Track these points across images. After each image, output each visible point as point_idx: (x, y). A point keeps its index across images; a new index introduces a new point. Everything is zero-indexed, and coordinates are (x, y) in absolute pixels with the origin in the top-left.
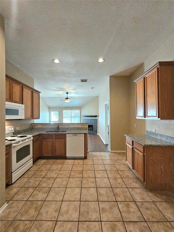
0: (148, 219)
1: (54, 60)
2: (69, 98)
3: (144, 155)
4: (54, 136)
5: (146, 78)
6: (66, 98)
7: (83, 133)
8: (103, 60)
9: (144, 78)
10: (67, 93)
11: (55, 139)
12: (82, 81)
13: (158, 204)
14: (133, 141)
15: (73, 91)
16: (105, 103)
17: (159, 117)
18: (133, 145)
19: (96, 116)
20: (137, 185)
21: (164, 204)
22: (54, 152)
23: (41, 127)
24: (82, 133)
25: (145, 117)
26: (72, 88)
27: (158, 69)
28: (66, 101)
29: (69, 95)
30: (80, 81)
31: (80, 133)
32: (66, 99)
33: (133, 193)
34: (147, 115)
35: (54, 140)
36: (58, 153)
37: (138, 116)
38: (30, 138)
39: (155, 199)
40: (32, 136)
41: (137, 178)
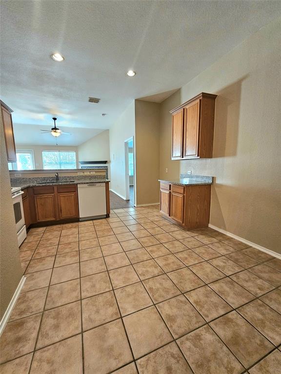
0: (191, 247)
1: (53, 55)
2: (58, 129)
3: (184, 196)
4: (55, 188)
5: (187, 109)
6: (54, 127)
7: (104, 182)
8: (134, 74)
9: (184, 109)
10: (55, 119)
11: (59, 193)
12: (92, 100)
13: (196, 237)
14: (170, 185)
15: (68, 117)
16: (125, 141)
17: (198, 156)
18: (170, 189)
19: (105, 162)
20: (176, 229)
21: (201, 236)
22: (57, 214)
23: (20, 176)
24: (102, 182)
25: (183, 157)
26: (67, 110)
27: (200, 100)
28: (54, 134)
29: (58, 124)
30: (88, 99)
31: (100, 182)
32: (53, 129)
33: (174, 235)
34: (185, 154)
35: (56, 196)
36: (64, 215)
37: (174, 156)
38: (17, 192)
39: (194, 234)
40: (20, 188)
41: (173, 224)
